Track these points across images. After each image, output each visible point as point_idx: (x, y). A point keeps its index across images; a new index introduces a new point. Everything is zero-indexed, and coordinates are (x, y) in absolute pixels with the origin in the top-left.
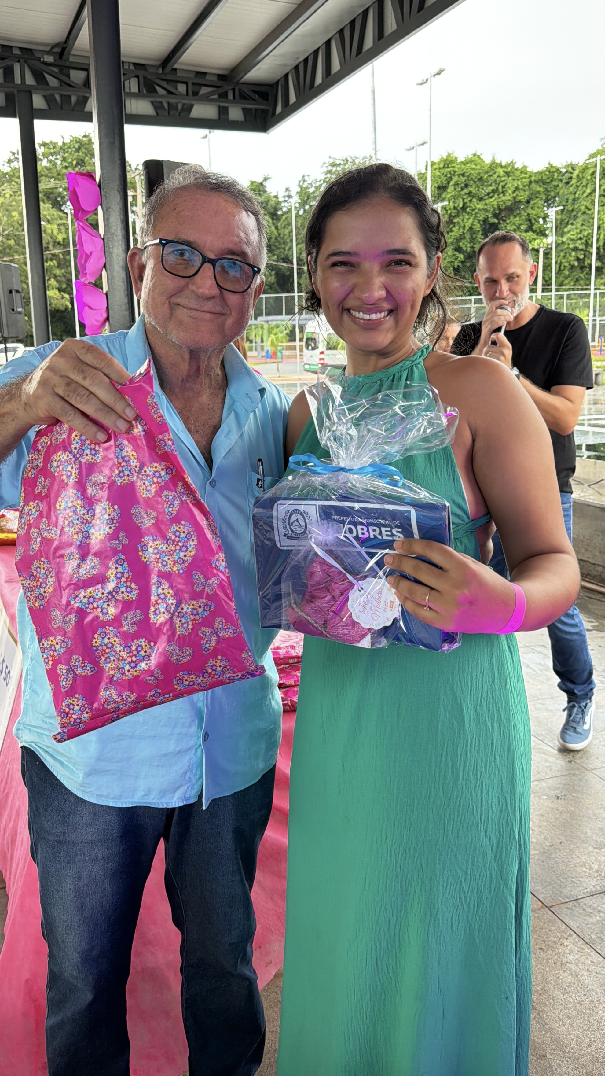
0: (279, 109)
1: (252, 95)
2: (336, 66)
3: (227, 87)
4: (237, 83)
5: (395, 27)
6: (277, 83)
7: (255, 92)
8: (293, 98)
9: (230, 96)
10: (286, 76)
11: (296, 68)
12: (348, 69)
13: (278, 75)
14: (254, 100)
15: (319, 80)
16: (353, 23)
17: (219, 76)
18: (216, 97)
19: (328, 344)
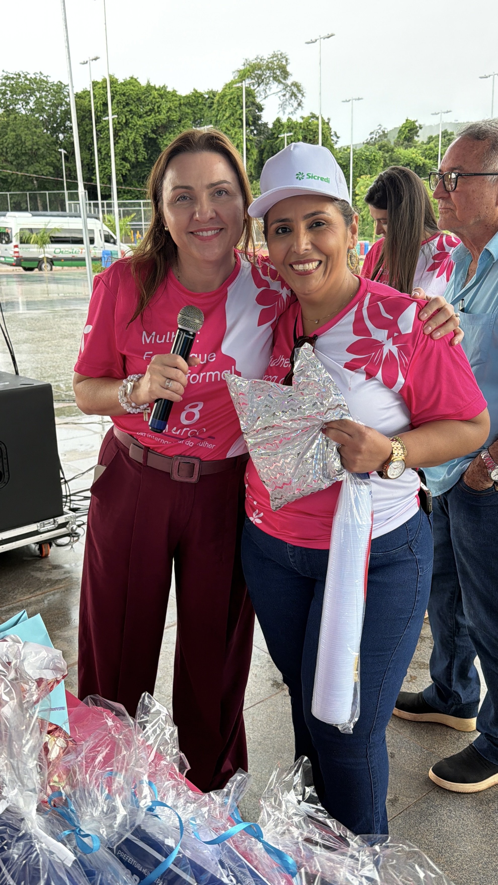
19: (21, 238)
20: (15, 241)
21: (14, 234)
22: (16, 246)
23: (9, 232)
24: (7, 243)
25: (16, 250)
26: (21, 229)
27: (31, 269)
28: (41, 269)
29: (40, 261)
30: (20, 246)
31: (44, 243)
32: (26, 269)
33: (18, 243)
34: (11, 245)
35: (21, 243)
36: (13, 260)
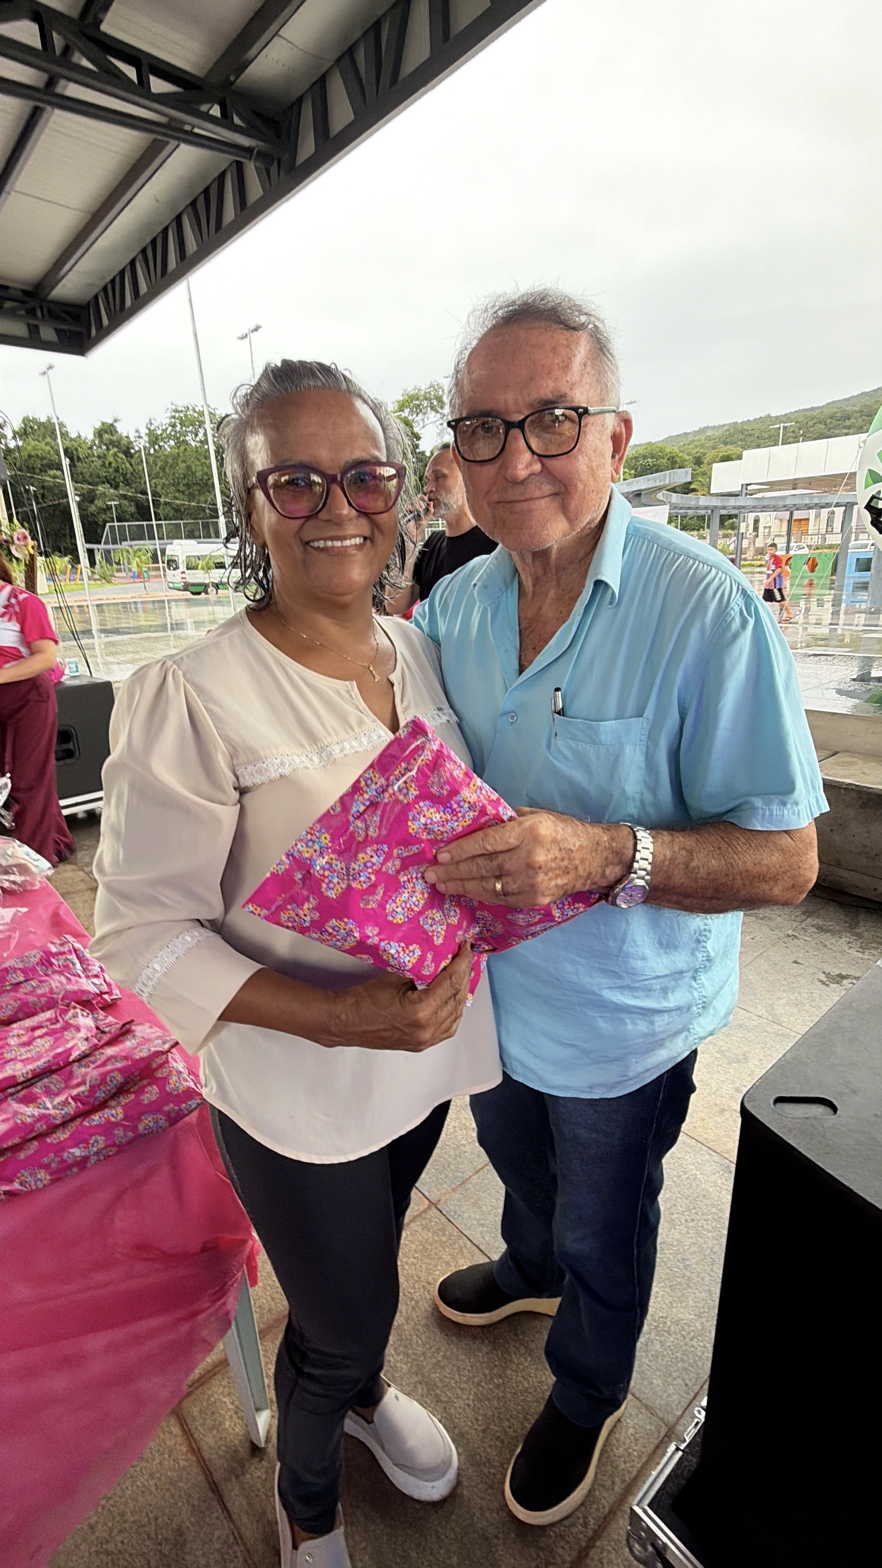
0: (94, 333)
1: (63, 315)
2: (143, 288)
3: (33, 303)
4: (44, 300)
5: (195, 248)
6: (88, 304)
7: (64, 311)
8: (105, 321)
9: (39, 314)
10: (96, 297)
11: (105, 289)
12: (156, 291)
13: (88, 295)
14: (64, 320)
15: (128, 302)
16: (154, 242)
17: (23, 291)
18: (23, 312)
19: (188, 564)
20: (182, 567)
21: (180, 561)
22: (183, 572)
23: (176, 559)
24: (174, 569)
25: (184, 575)
26: (188, 557)
27: (199, 593)
28: (207, 593)
29: (206, 586)
30: (187, 572)
31: (209, 569)
32: (193, 593)
33: (185, 569)
34: (178, 572)
35: (188, 569)
36: (180, 586)
